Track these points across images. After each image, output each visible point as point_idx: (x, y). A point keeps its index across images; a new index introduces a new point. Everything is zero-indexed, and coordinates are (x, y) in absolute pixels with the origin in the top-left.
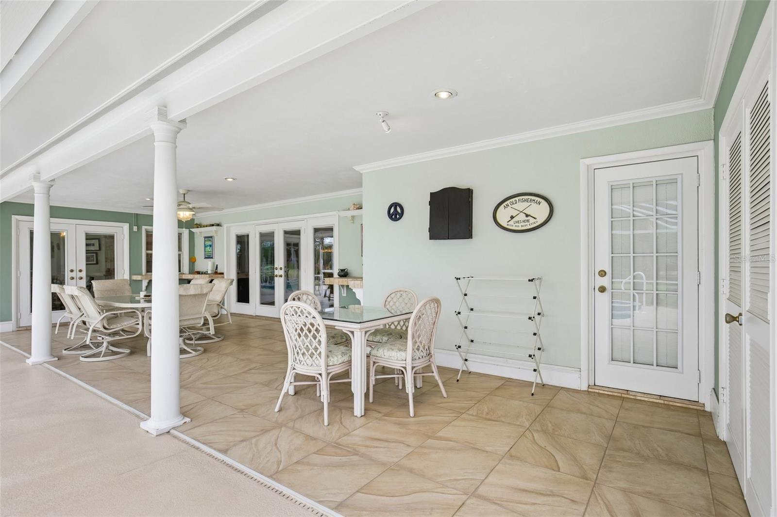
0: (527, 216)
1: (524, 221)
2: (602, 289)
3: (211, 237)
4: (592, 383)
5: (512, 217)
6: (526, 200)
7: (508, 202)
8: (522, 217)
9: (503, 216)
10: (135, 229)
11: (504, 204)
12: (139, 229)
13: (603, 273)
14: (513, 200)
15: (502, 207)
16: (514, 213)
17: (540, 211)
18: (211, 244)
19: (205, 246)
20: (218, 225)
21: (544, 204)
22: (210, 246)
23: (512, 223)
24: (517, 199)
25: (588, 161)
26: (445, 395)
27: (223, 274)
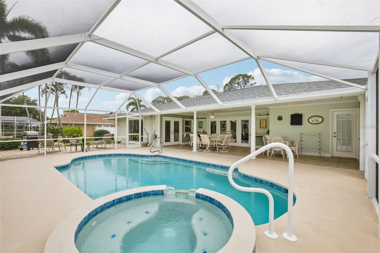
0: (317, 121)
1: (316, 122)
2: (335, 136)
3: (202, 122)
4: (332, 156)
5: (313, 121)
6: (317, 117)
7: (312, 117)
8: (315, 121)
9: (311, 120)
10: (183, 119)
11: (311, 118)
12: (184, 120)
13: (335, 133)
14: (313, 117)
15: (310, 118)
16: (313, 120)
17: (321, 120)
18: (202, 124)
19: (199, 125)
20: (205, 118)
21: (321, 118)
22: (201, 124)
23: (313, 122)
24: (314, 117)
25: (332, 110)
26: (301, 157)
27: (206, 133)
